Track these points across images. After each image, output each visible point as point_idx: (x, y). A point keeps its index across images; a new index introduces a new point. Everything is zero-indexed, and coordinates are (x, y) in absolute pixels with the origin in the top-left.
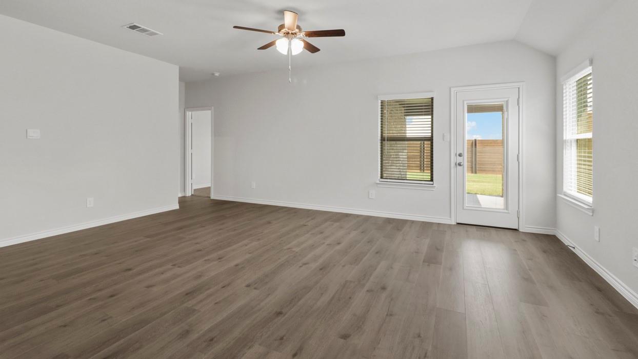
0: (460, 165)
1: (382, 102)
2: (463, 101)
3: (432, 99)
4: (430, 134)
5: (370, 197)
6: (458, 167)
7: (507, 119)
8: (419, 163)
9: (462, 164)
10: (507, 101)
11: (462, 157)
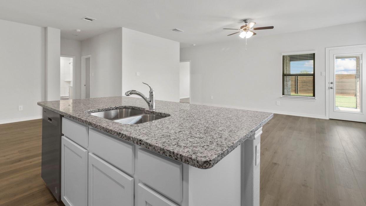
0: (331, 88)
1: (283, 56)
2: (334, 55)
3: (314, 54)
4: (313, 72)
5: (277, 104)
6: (331, 90)
7: (362, 64)
8: (294, 88)
9: (333, 88)
10: (362, 54)
11: (333, 84)
